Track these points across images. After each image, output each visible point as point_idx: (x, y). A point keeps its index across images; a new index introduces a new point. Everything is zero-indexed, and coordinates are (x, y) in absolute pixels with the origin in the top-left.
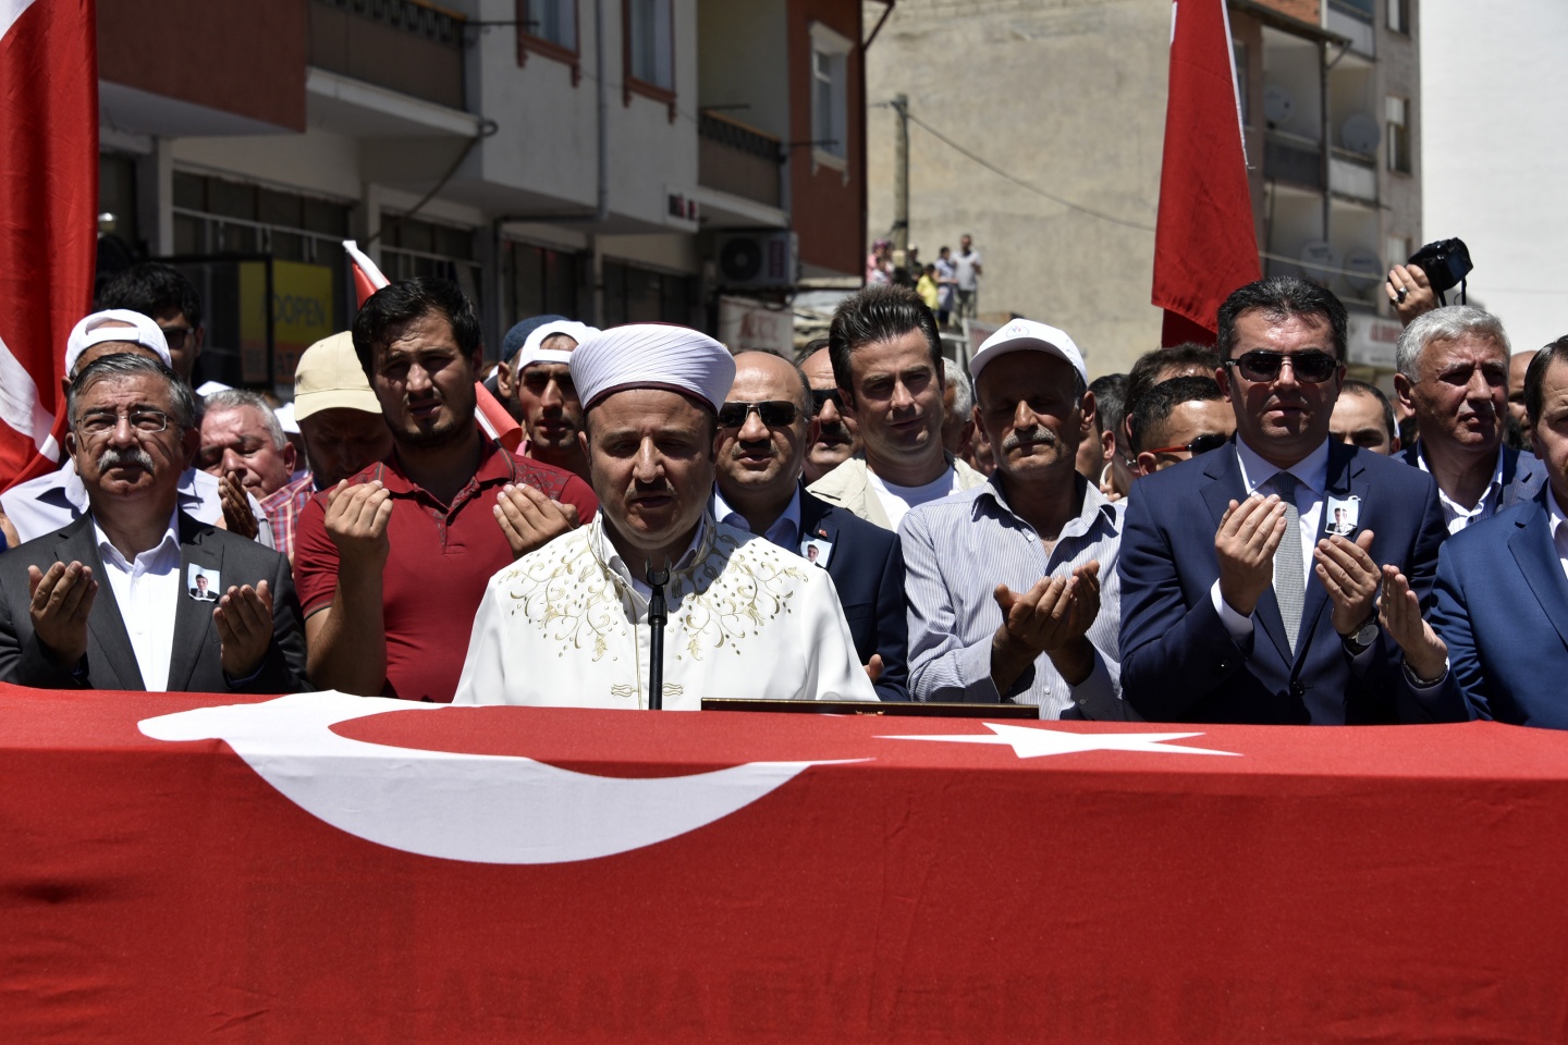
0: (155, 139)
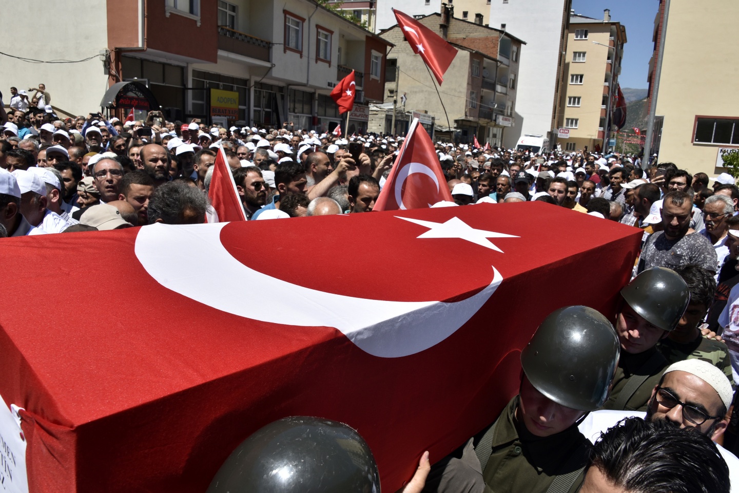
0: (187, 63)
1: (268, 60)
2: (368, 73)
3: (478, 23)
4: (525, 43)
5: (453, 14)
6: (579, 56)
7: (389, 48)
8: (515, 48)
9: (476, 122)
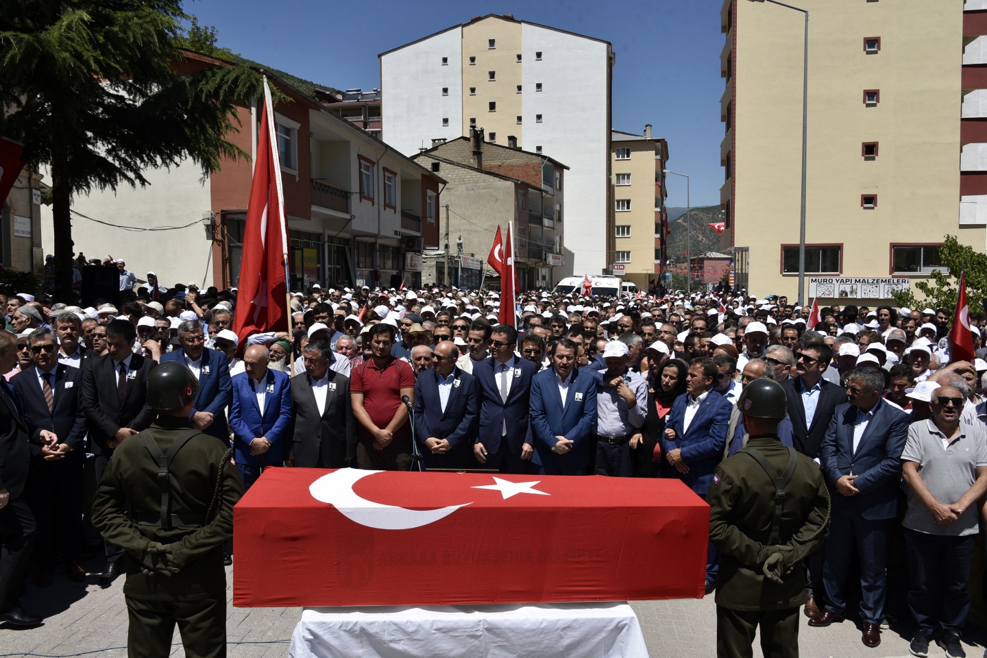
1: (347, 211)
2: (425, 217)
3: (512, 147)
4: (568, 168)
5: (484, 137)
6: (623, 178)
7: (441, 186)
8: (558, 175)
9: (524, 263)
